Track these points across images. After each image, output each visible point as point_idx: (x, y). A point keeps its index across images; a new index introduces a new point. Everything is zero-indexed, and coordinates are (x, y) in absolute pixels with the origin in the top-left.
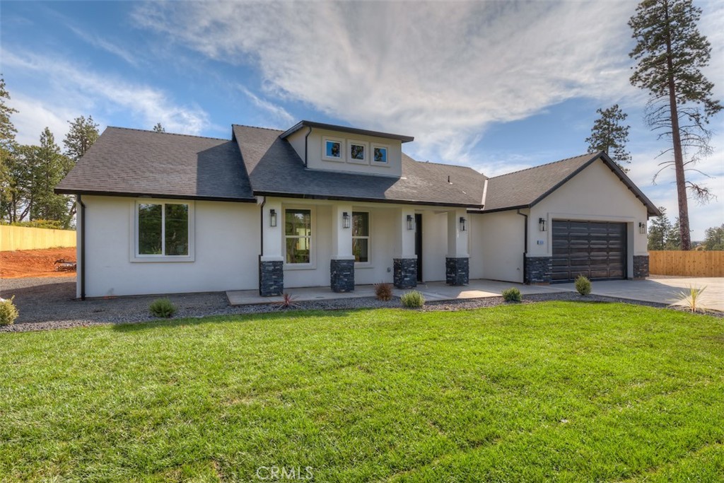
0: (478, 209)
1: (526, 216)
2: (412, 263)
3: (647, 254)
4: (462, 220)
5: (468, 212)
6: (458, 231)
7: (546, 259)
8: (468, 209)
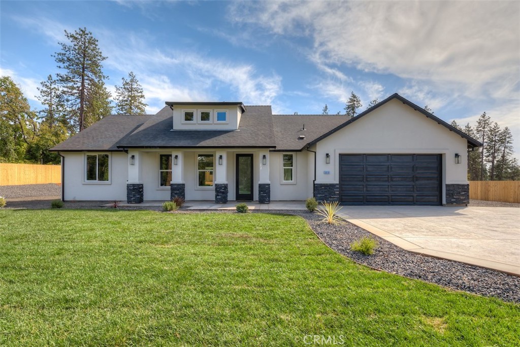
0: (274, 149)
1: (315, 152)
2: (223, 187)
3: (467, 182)
4: (264, 157)
5: (270, 151)
6: (261, 165)
7: (331, 186)
8: (271, 149)
